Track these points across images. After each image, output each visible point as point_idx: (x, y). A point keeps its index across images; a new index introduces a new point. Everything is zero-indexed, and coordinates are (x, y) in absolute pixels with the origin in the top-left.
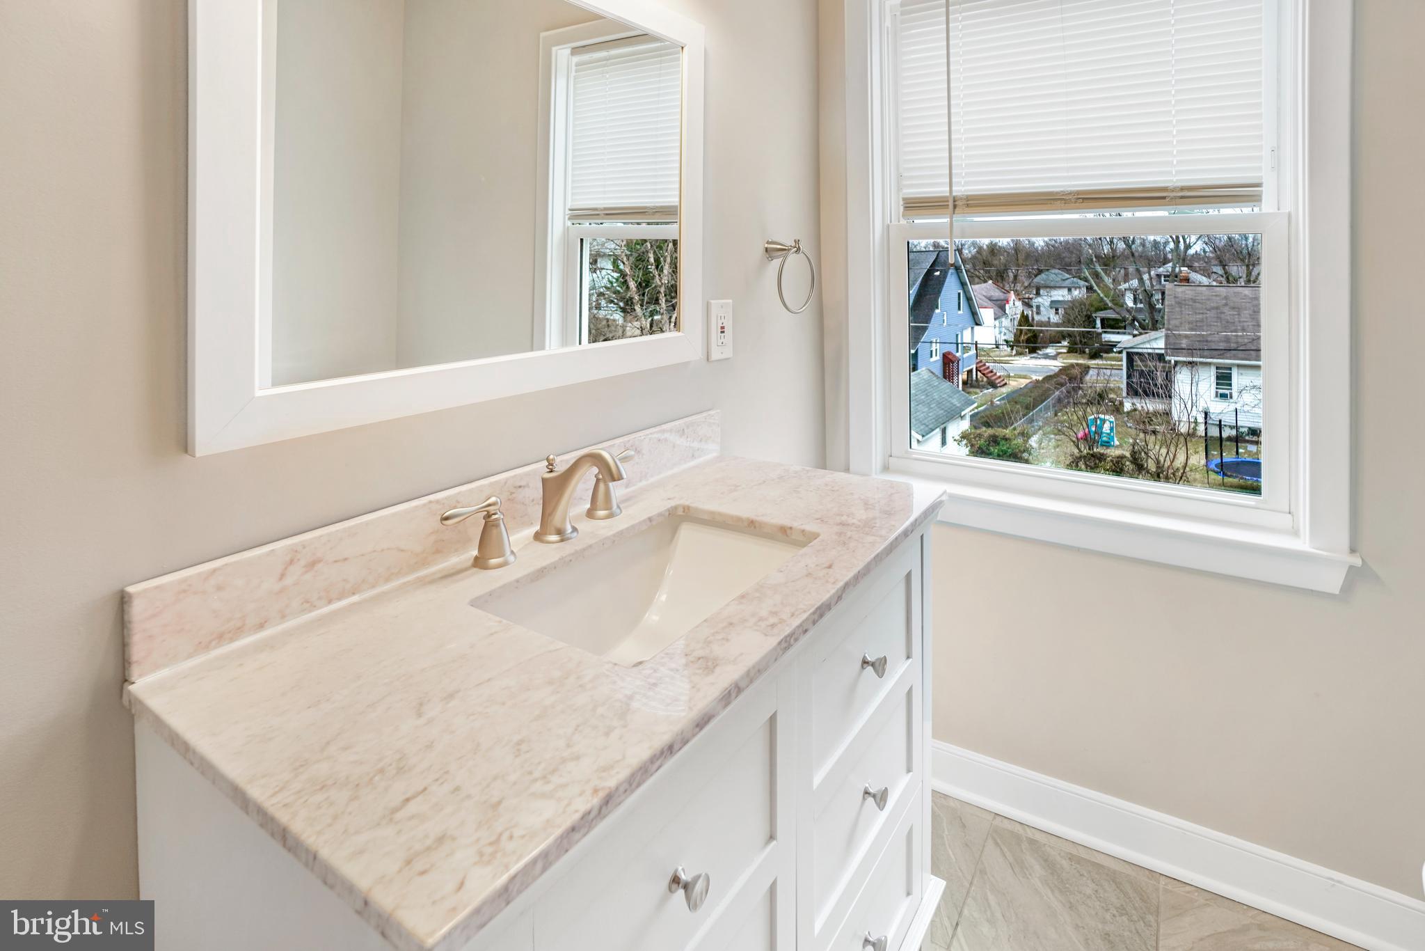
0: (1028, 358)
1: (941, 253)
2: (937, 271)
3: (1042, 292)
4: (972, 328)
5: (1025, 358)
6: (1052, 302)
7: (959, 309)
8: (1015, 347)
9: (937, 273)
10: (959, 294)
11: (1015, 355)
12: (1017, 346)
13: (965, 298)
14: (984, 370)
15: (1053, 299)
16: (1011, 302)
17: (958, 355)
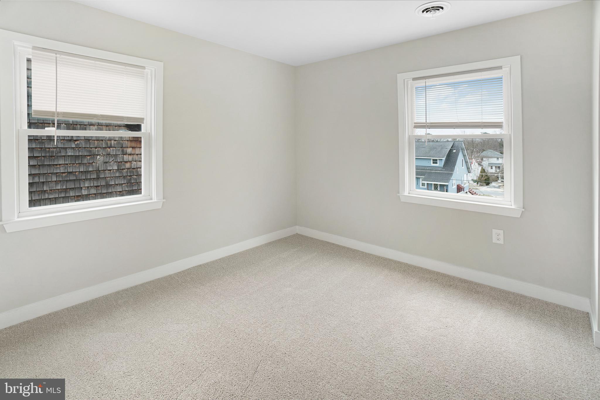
0: (486, 187)
1: (455, 143)
2: (454, 150)
3: (484, 159)
4: (467, 174)
5: (485, 187)
6: (489, 163)
7: (463, 166)
8: (479, 183)
9: (455, 151)
10: (463, 160)
11: (479, 186)
12: (480, 182)
13: (465, 161)
14: (472, 192)
15: (489, 162)
16: (474, 163)
17: (462, 185)
